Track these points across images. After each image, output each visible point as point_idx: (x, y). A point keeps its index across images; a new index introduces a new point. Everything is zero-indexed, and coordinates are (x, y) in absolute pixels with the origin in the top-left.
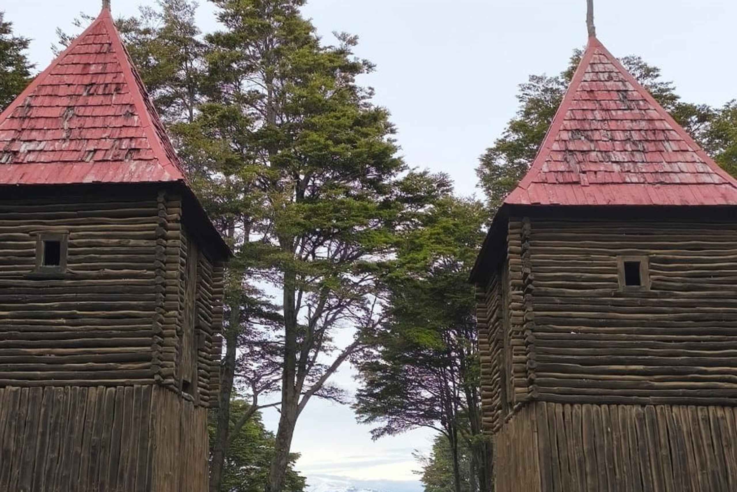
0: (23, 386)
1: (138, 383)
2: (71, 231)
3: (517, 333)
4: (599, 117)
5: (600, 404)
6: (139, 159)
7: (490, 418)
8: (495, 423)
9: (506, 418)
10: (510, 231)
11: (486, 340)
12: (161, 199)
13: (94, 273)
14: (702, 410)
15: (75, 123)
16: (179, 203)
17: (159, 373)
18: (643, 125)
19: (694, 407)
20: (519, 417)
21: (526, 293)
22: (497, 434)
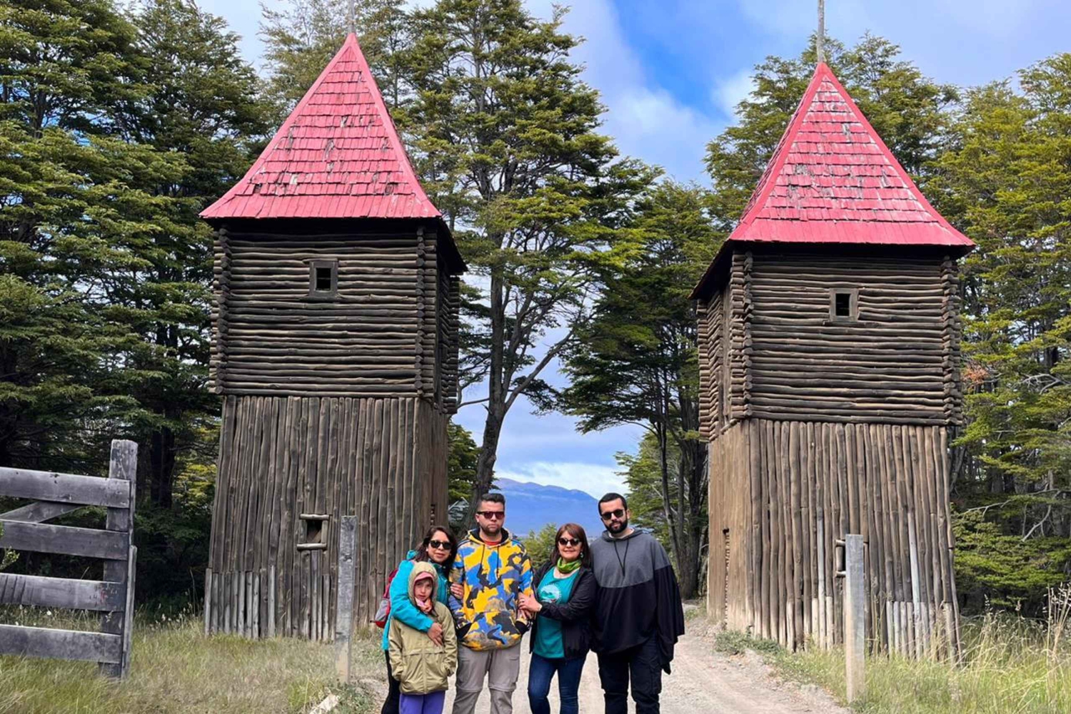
0: (303, 396)
1: (403, 396)
2: (340, 259)
3: (735, 356)
4: (821, 149)
5: (806, 422)
6: (399, 194)
7: (706, 428)
8: (711, 433)
9: (721, 430)
10: (733, 263)
11: (706, 355)
12: (420, 233)
13: (361, 298)
14: (896, 428)
15: (336, 156)
16: (434, 235)
17: (421, 389)
18: (863, 159)
19: (889, 426)
20: (734, 430)
21: (746, 321)
22: (713, 442)
